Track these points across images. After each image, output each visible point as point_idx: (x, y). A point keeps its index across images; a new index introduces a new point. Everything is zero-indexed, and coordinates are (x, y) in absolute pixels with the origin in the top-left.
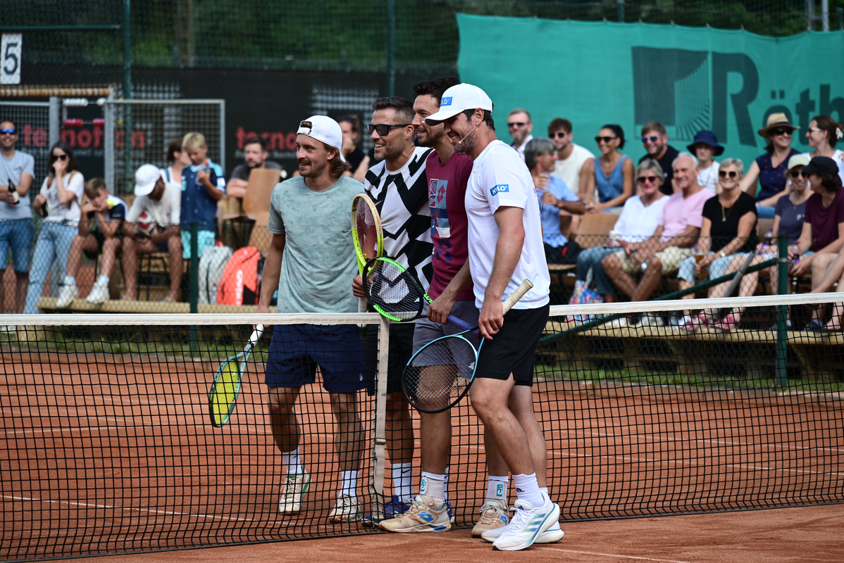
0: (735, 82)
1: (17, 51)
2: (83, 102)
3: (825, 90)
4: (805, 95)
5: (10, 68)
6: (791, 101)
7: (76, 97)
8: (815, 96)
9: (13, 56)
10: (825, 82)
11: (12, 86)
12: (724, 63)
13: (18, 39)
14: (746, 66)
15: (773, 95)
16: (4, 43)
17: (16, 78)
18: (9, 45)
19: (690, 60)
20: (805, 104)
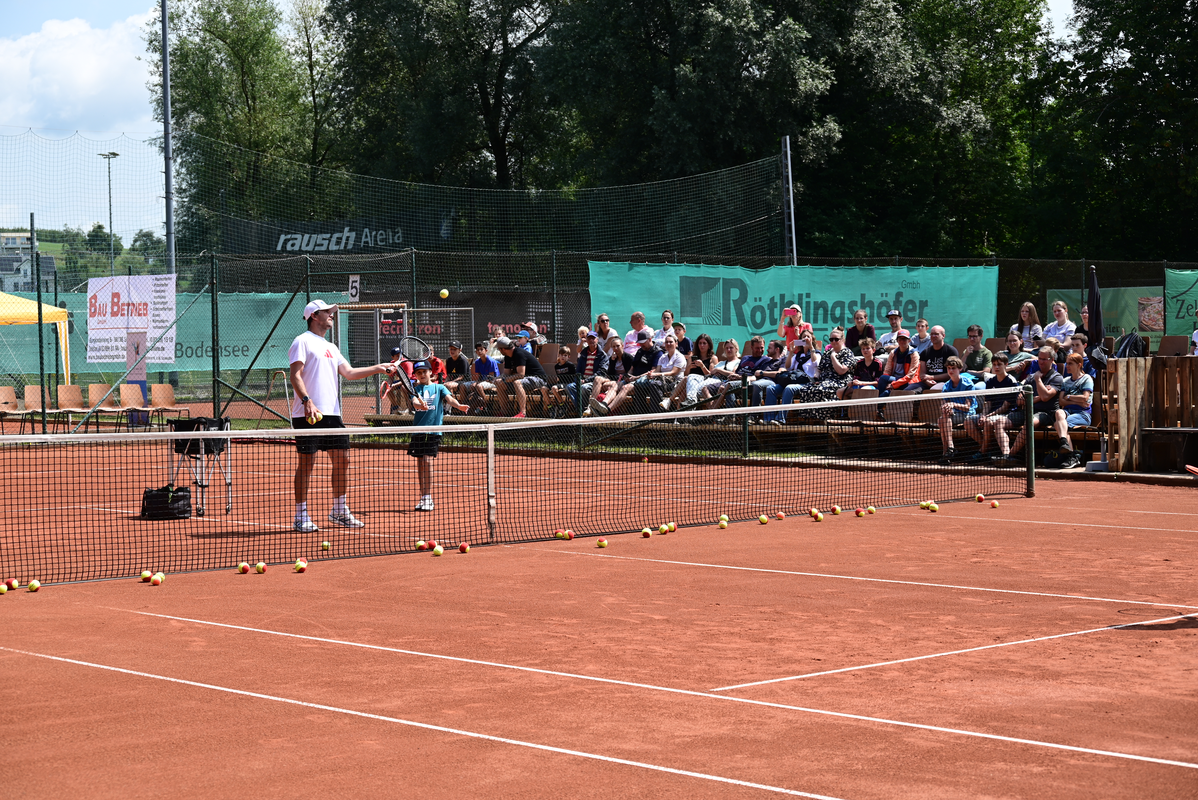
0: (735, 294)
1: (357, 285)
2: (392, 311)
3: (782, 297)
4: (772, 299)
5: (354, 294)
6: (765, 303)
7: (387, 308)
8: (777, 300)
9: (355, 287)
10: (783, 293)
11: (355, 303)
12: (729, 284)
13: (357, 278)
14: (742, 287)
15: (756, 300)
16: (350, 281)
17: (357, 299)
18: (353, 282)
19: (710, 283)
20: (772, 305)
